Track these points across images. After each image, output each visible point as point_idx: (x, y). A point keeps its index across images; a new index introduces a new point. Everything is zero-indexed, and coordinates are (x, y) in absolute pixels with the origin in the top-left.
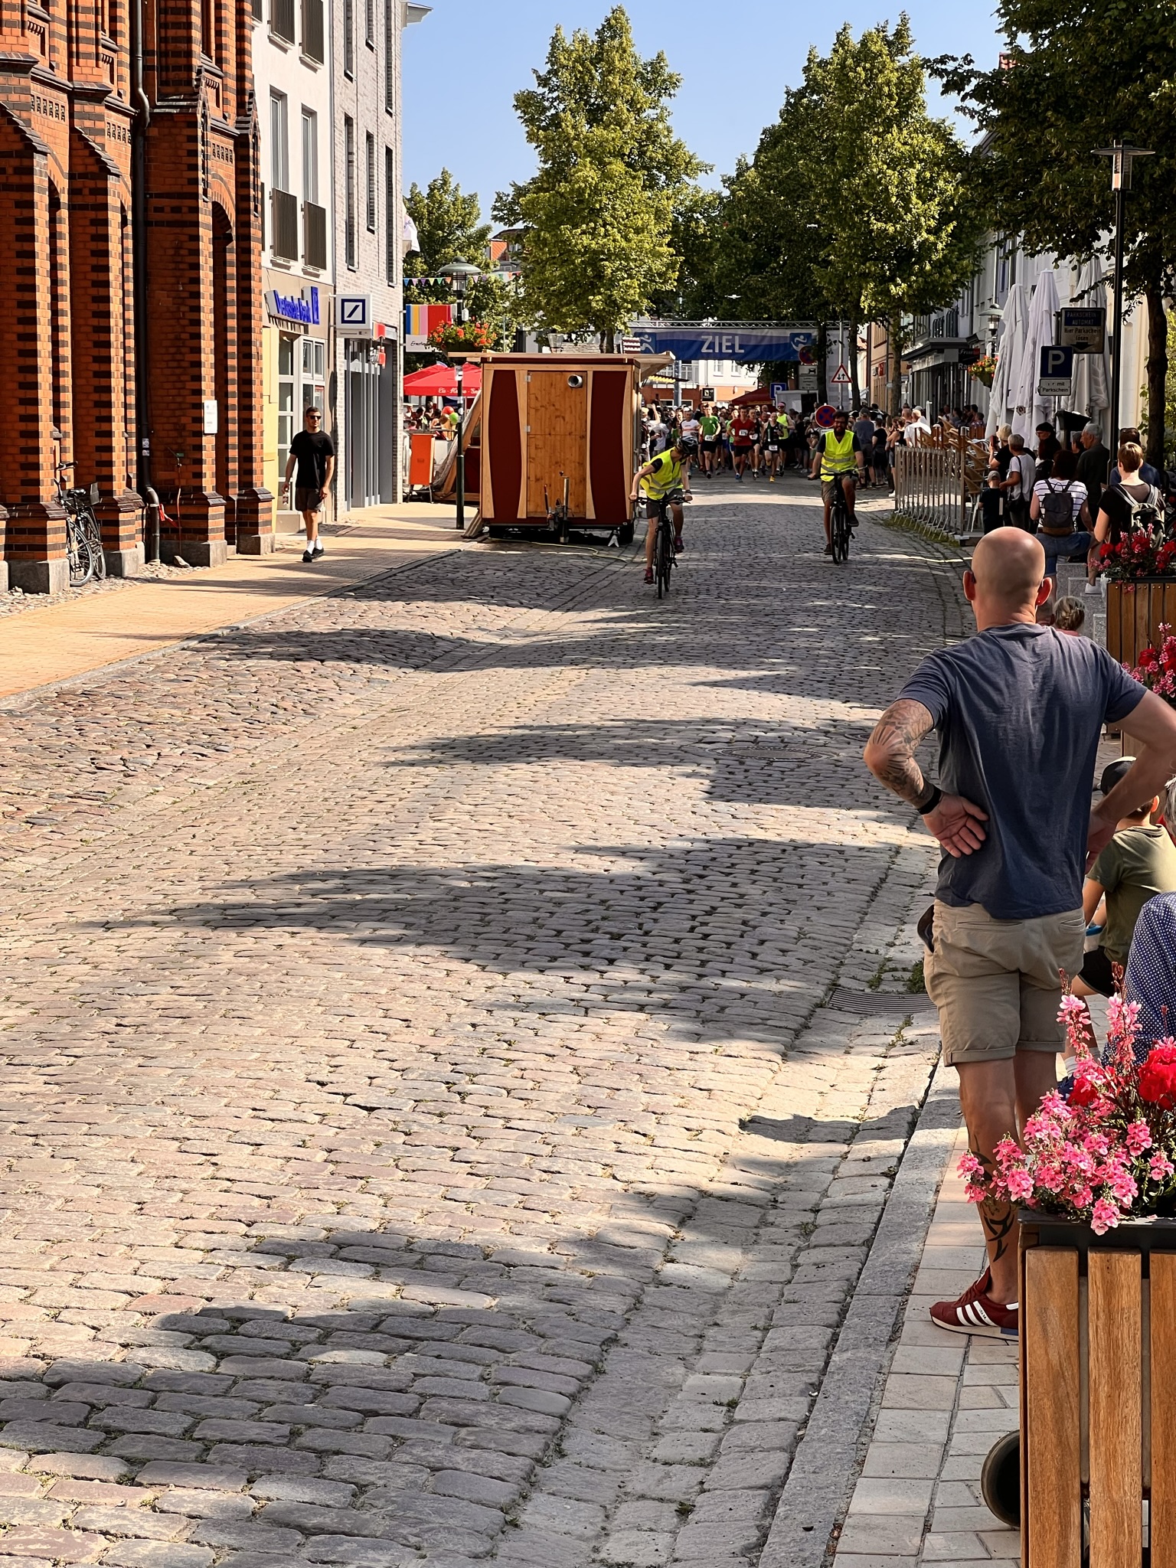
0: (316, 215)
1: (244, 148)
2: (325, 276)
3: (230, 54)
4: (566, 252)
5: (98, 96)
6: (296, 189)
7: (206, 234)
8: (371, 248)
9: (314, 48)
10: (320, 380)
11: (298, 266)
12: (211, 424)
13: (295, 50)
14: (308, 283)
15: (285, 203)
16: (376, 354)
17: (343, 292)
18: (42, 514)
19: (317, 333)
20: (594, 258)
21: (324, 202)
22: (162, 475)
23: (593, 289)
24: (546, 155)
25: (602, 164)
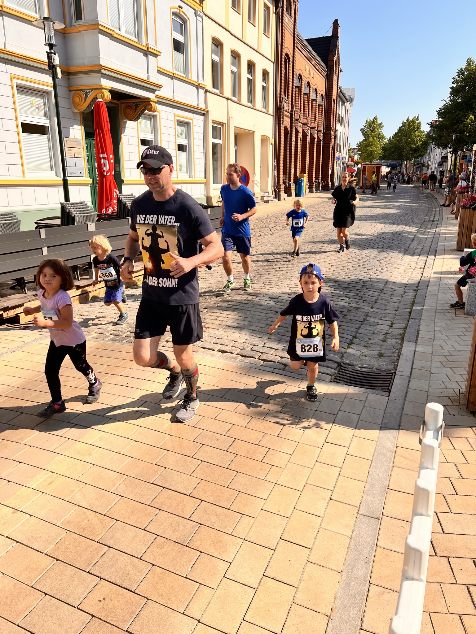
0: (340, 146)
1: (335, 137)
2: (341, 154)
3: (334, 125)
4: (367, 150)
5: (320, 131)
6: (338, 143)
7: (331, 148)
8: (345, 150)
9: (342, 124)
10: (339, 168)
11: (338, 153)
12: (330, 173)
13: (340, 124)
14: (339, 155)
15: (338, 144)
16: (345, 165)
17: (343, 156)
18: (313, 183)
19: (339, 162)
20: (371, 152)
21: (341, 144)
22: (324, 179)
23: (371, 156)
24: (364, 137)
25: (373, 138)
